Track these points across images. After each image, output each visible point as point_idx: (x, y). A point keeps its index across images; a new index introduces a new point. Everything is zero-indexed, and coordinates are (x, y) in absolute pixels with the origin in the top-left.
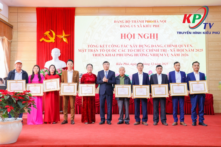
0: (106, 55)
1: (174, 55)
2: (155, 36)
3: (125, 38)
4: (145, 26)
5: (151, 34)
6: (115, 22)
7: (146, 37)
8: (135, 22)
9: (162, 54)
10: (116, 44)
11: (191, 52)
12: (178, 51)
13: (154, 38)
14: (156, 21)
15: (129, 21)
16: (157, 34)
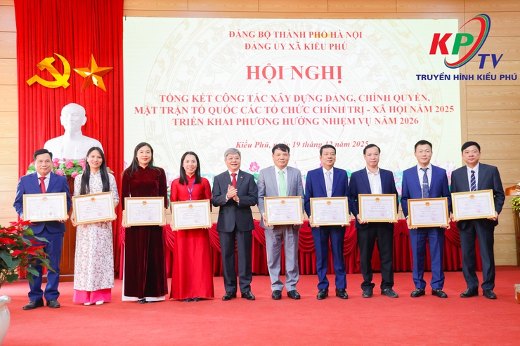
0: (209, 122)
1: (382, 120)
2: (334, 73)
3: (257, 77)
4: (310, 47)
5: (324, 68)
6: (230, 34)
7: (312, 75)
8: (283, 36)
9: (354, 119)
10: (235, 94)
11: (425, 114)
12: (393, 111)
13: (332, 78)
14: (338, 34)
15: (267, 34)
16: (339, 68)
